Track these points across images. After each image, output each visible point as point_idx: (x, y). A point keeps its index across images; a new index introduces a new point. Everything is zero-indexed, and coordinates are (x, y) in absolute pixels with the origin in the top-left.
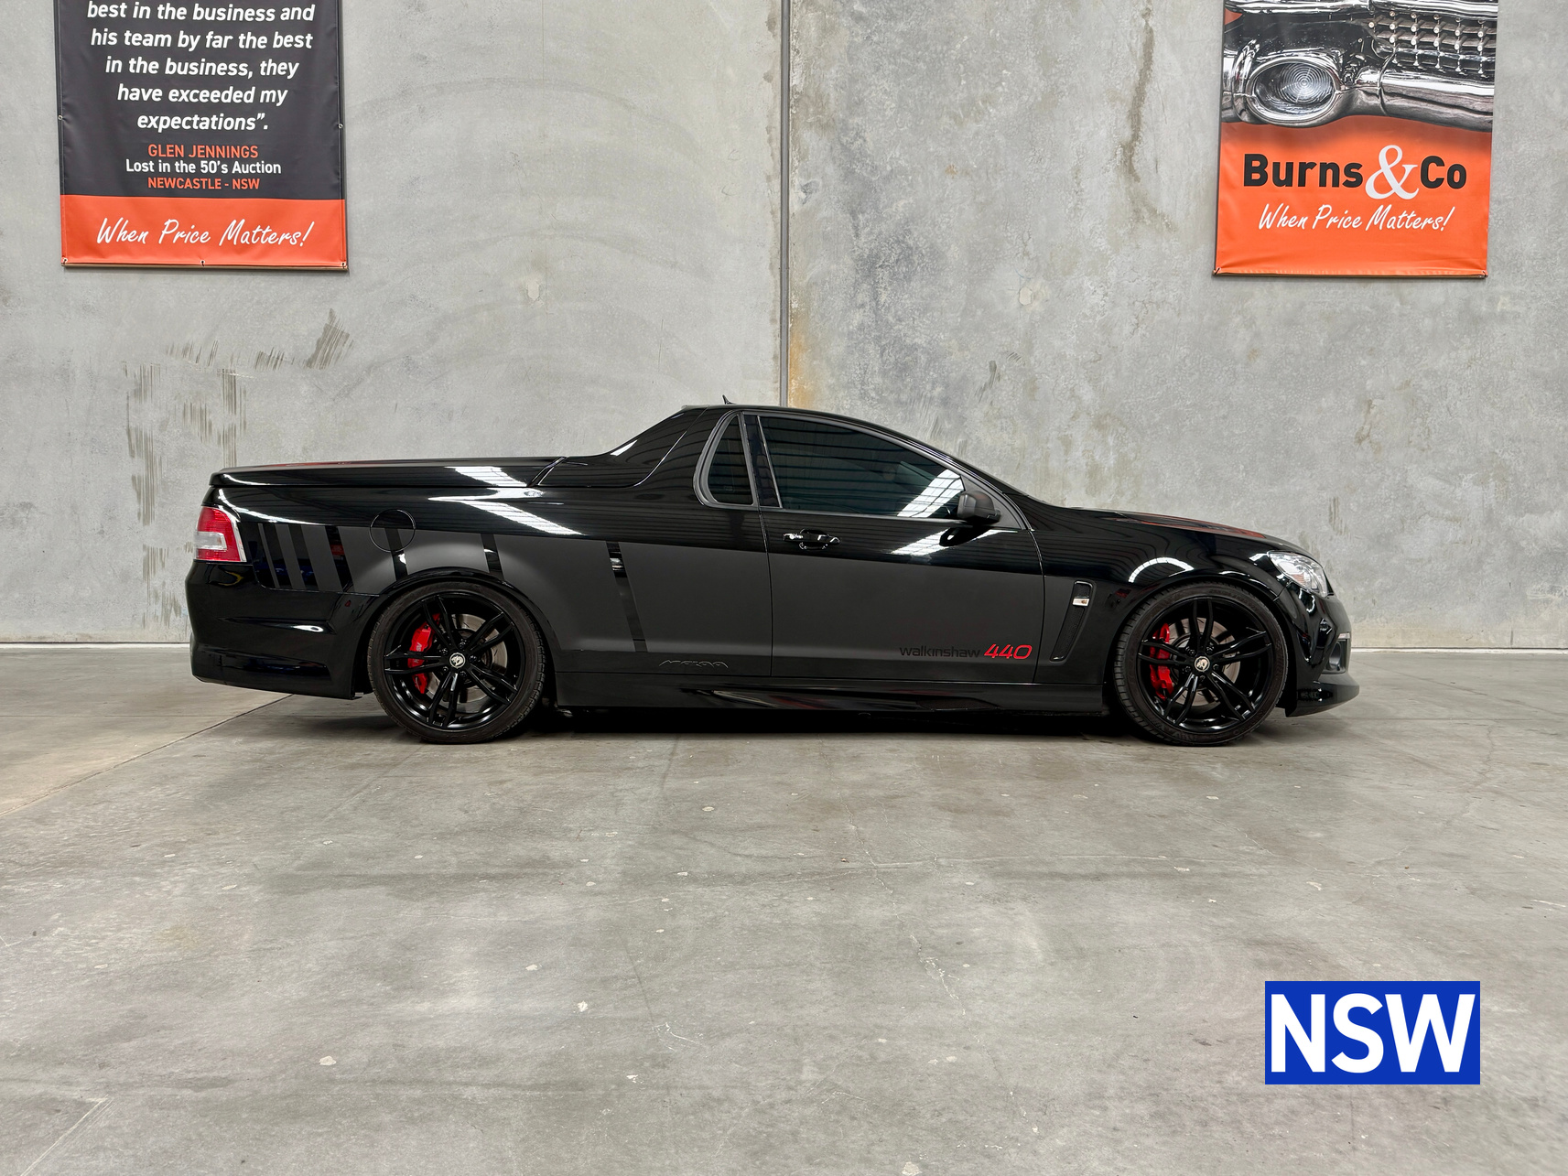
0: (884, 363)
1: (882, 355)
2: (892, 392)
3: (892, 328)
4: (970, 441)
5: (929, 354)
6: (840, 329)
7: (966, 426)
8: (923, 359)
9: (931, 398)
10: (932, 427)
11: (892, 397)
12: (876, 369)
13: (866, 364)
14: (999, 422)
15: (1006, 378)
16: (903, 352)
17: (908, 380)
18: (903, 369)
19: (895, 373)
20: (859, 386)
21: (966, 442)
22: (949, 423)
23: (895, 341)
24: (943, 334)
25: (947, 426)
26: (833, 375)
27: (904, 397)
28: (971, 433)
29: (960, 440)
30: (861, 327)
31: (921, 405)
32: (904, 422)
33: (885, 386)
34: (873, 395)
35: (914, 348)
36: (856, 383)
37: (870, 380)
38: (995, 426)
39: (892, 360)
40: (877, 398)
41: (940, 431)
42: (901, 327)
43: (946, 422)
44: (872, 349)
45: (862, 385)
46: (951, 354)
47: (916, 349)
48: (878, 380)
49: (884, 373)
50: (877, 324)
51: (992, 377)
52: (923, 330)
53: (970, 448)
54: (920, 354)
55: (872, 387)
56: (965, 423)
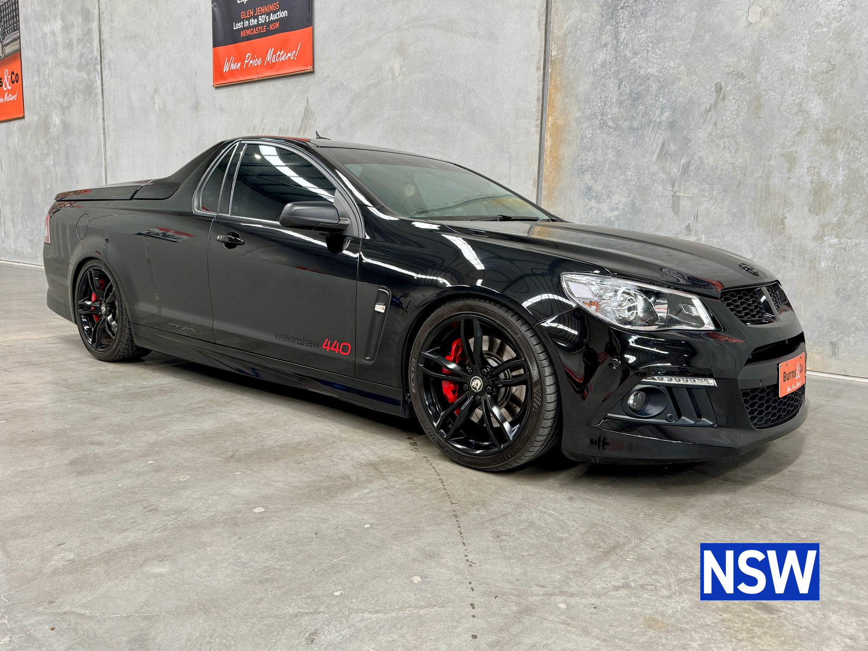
0: (621, 94)
1: (619, 87)
2: (626, 120)
3: (628, 62)
4: (693, 161)
5: (659, 81)
6: (587, 68)
7: (690, 147)
8: (654, 86)
9: (660, 123)
10: (658, 151)
11: (626, 125)
12: (614, 100)
13: (606, 97)
14: (722, 141)
15: (731, 98)
16: (637, 83)
17: (641, 107)
18: (637, 98)
19: (629, 102)
20: (600, 117)
21: (689, 162)
22: (674, 145)
23: (631, 73)
24: (674, 61)
25: (673, 148)
26: (579, 110)
27: (636, 124)
28: (694, 154)
29: (683, 161)
30: (604, 65)
31: (650, 130)
32: (634, 147)
33: (620, 115)
34: (610, 124)
35: (647, 77)
36: (598, 114)
37: (608, 111)
38: (718, 146)
39: (628, 90)
40: (614, 126)
41: (666, 153)
42: (636, 60)
43: (672, 145)
44: (612, 83)
45: (602, 115)
46: (680, 79)
47: (649, 79)
48: (615, 110)
49: (620, 103)
50: (617, 61)
51: (717, 99)
52: (655, 61)
53: (692, 168)
54: (651, 83)
55: (610, 116)
56: (690, 144)
